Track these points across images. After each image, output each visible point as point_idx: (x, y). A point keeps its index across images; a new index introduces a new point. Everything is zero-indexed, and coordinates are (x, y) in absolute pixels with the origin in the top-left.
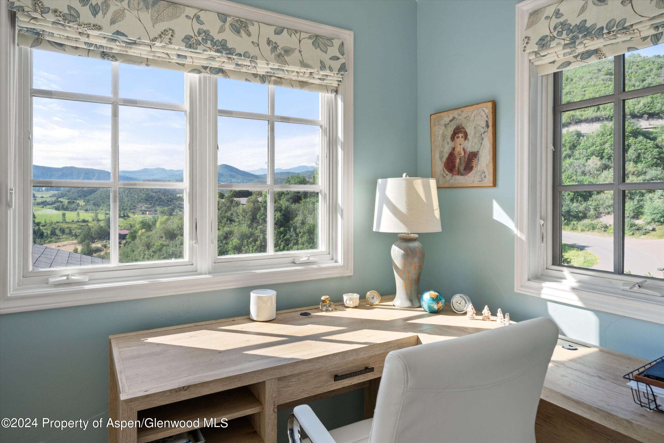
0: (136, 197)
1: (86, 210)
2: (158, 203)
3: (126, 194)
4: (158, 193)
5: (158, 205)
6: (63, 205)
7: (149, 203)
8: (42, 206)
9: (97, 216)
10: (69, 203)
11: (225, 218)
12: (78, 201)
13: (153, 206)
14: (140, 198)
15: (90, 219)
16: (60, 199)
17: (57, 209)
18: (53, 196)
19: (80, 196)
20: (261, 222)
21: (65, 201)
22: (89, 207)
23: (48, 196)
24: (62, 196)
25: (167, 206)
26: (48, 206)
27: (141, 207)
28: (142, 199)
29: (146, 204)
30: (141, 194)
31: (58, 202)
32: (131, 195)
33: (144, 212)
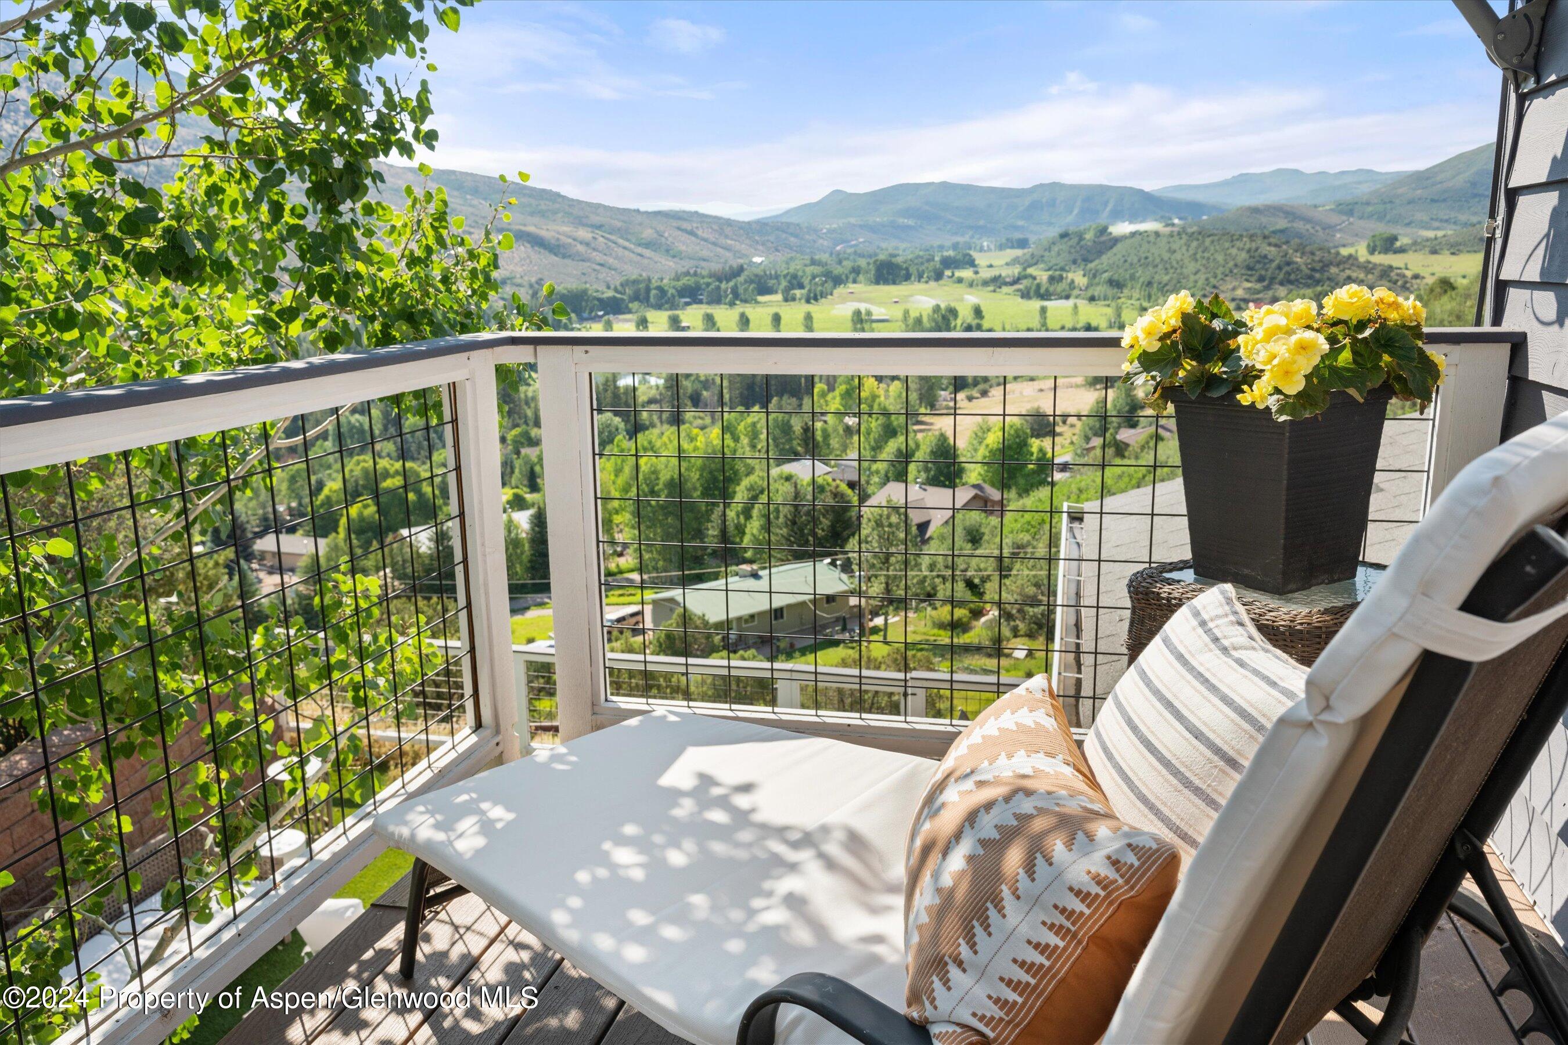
0: (1220, 258)
1: (1092, 299)
2: (1281, 276)
3: (1191, 252)
4: (1285, 247)
5: (1281, 284)
6: (1039, 286)
7: (1253, 279)
8: (991, 288)
9: (1119, 316)
10: (1052, 279)
12: (1070, 276)
13: (1268, 288)
14: (1231, 264)
15: (1103, 324)
16: (1031, 271)
17: (1025, 295)
18: (1015, 261)
19: (1074, 262)
21: (1042, 275)
22: (1098, 291)
23: (1003, 262)
24: (1035, 261)
25: (1308, 286)
26: (1005, 289)
27: (1234, 289)
28: (1236, 265)
29: (1247, 280)
30: (1234, 251)
31: (1026, 277)
32: (1206, 255)
33: (1243, 305)
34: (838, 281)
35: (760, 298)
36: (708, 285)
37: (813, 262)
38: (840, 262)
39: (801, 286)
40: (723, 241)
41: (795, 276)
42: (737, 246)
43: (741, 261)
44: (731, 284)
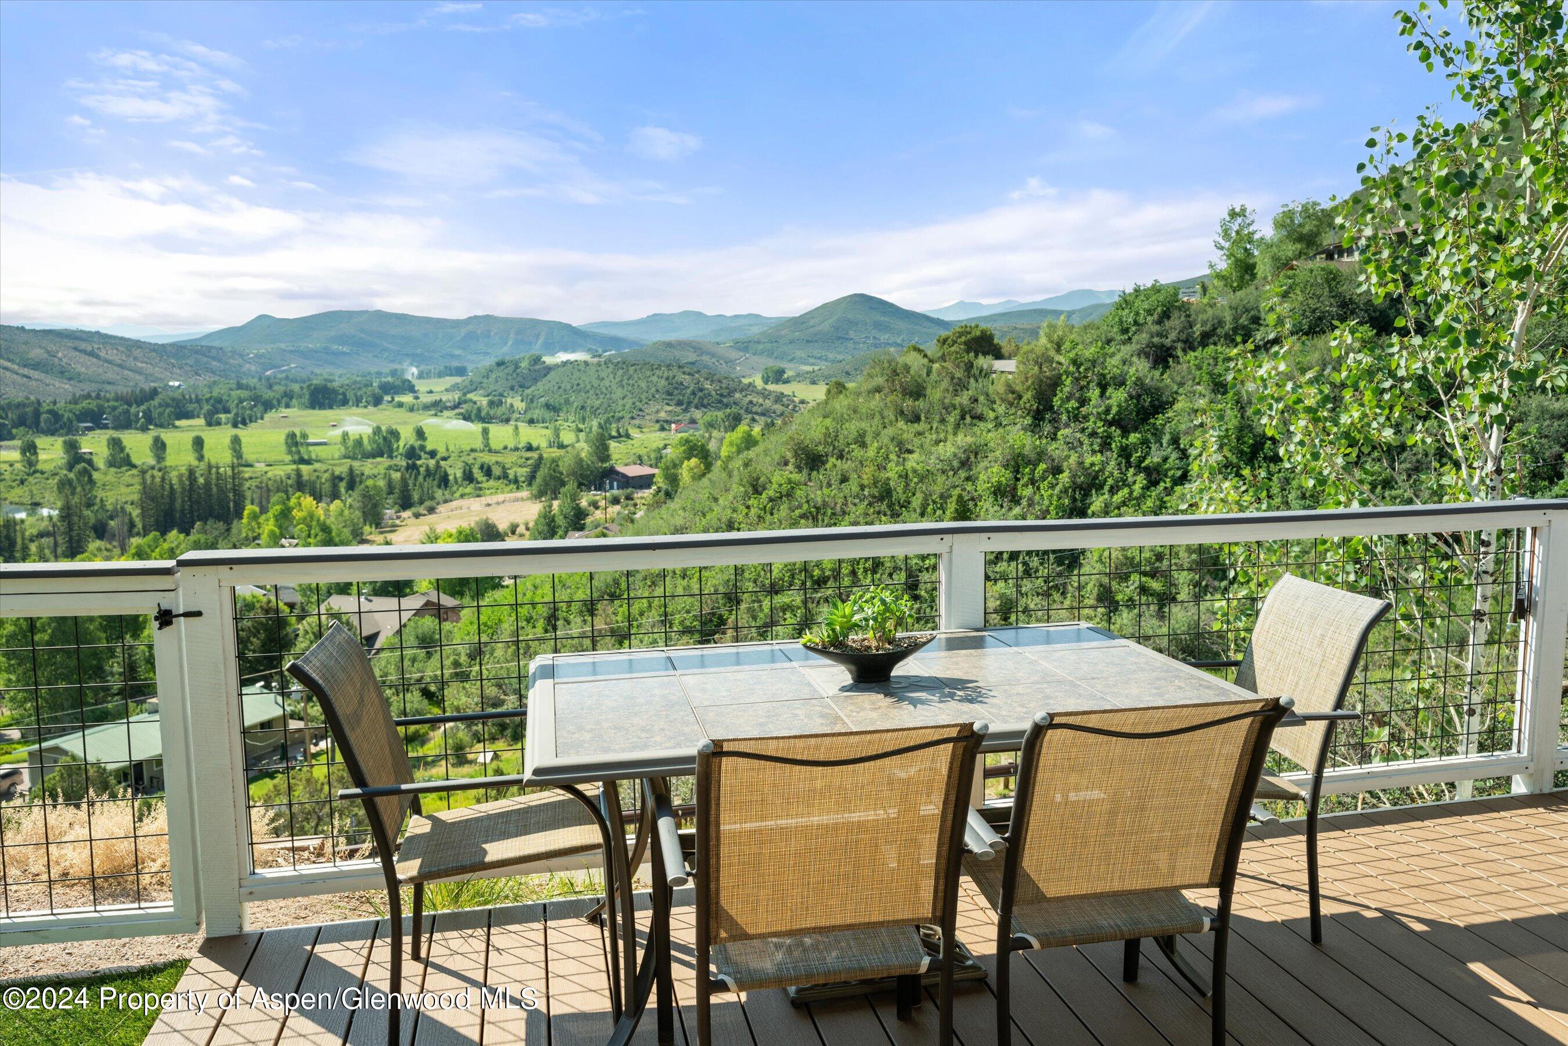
0: (643, 385)
1: (531, 422)
2: (696, 401)
3: (618, 379)
4: (697, 375)
5: (697, 408)
6: (479, 410)
7: (674, 402)
8: (433, 412)
9: (558, 436)
10: (491, 404)
11: (955, 409)
12: (509, 400)
13: (686, 410)
14: (653, 390)
15: (544, 444)
16: (469, 396)
17: (467, 418)
18: (454, 387)
19: (512, 388)
20: (1064, 417)
21: (481, 400)
22: (536, 414)
23: (443, 389)
24: (474, 387)
25: (719, 409)
26: (446, 413)
27: (657, 412)
28: (657, 391)
29: (668, 404)
30: (654, 379)
31: (466, 402)
32: (631, 382)
33: (666, 426)
34: (268, 406)
35: (177, 423)
36: (114, 408)
37: (240, 386)
38: (270, 387)
39: (227, 411)
40: (131, 362)
41: (219, 401)
42: (150, 369)
43: (153, 384)
44: (143, 408)
